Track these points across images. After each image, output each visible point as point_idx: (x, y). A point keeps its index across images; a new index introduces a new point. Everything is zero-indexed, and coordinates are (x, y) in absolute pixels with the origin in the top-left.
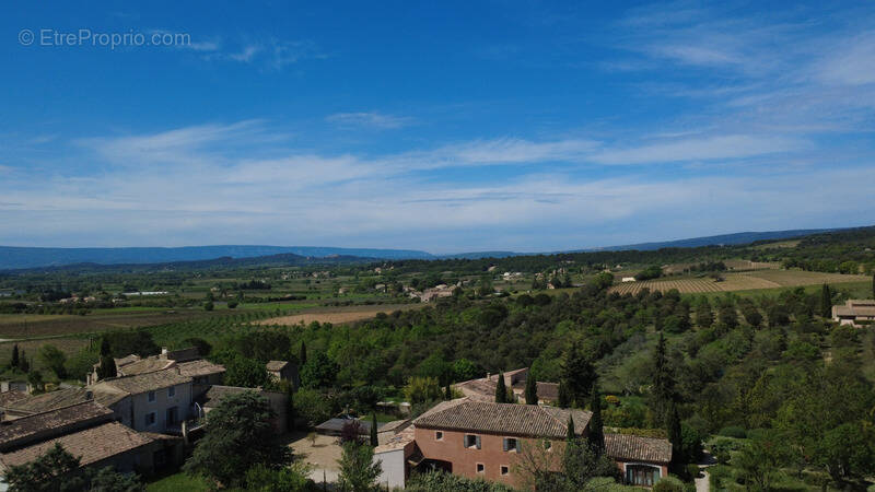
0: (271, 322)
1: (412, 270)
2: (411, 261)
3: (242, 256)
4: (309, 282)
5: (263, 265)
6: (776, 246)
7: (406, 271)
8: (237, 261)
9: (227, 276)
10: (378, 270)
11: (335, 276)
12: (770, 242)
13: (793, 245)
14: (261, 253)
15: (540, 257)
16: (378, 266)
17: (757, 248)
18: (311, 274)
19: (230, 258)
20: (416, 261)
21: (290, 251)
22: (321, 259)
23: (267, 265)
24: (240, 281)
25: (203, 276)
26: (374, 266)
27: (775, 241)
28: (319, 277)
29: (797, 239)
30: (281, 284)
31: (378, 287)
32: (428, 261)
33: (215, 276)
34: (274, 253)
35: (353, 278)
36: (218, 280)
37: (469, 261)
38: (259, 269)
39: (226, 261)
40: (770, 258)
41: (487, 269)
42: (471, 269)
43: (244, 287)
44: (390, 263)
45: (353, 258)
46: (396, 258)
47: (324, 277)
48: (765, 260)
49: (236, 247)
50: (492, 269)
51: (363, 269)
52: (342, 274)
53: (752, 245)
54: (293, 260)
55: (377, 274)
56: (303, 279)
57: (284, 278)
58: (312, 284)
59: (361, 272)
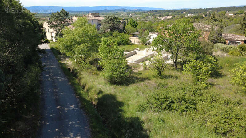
1: (159, 13)
2: (159, 10)
3: (110, 9)
7: (157, 13)
10: (149, 13)
11: (136, 15)
15: (201, 9)
18: (129, 14)
19: (107, 10)
20: (161, 10)
21: (123, 8)
22: (132, 10)
23: (117, 12)
26: (147, 12)
28: (131, 15)
31: (149, 17)
32: (164, 10)
33: (103, 14)
34: (119, 8)
35: (141, 15)
37: (177, 10)
38: (115, 13)
39: (106, 10)
41: (182, 13)
42: (177, 13)
44: (152, 11)
45: (142, 10)
46: (154, 10)
47: (133, 15)
49: (108, 7)
50: (184, 13)
51: (144, 13)
52: (138, 14)
54: (124, 10)
56: (127, 15)
57: (122, 15)
58: (130, 17)
59: (144, 14)
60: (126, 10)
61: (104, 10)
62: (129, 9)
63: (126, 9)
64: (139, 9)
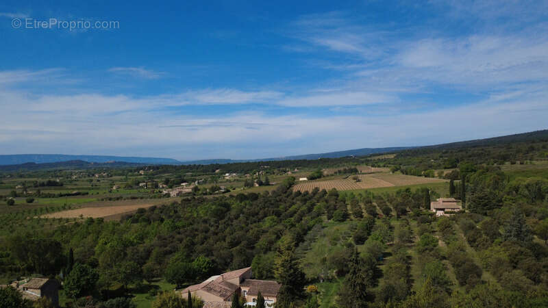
0: (57, 215)
1: (164, 172)
2: (165, 166)
3: (44, 161)
4: (91, 181)
5: (59, 168)
6: (383, 157)
7: (160, 173)
8: (39, 166)
9: (30, 176)
10: (142, 172)
11: (111, 176)
12: (380, 155)
13: (392, 156)
14: (57, 160)
16: (141, 169)
17: (373, 158)
18: (93, 175)
19: (34, 163)
20: (168, 166)
21: (79, 158)
22: (101, 164)
23: (61, 168)
24: (40, 180)
25: (11, 176)
26: (138, 170)
27: (382, 154)
28: (99, 177)
29: (393, 153)
30: (71, 182)
31: (141, 185)
32: (176, 166)
33: (21, 176)
34: (68, 159)
35: (124, 177)
36: (23, 180)
37: (203, 166)
38: (55, 171)
39: (30, 165)
40: (382, 165)
41: (215, 172)
42: (204, 172)
43: (43, 185)
44: (150, 168)
45: (124, 163)
46: (155, 163)
47: (103, 177)
48: (379, 166)
49: (39, 156)
50: (217, 171)
51: (131, 171)
52: (115, 175)
53: (370, 156)
54: (82, 165)
55: (141, 175)
56: (87, 178)
57: (74, 177)
58: (94, 182)
59: (130, 174)
60: (87, 163)
61: (26, 164)
62: (92, 161)
63: (87, 160)
64: (117, 161)
